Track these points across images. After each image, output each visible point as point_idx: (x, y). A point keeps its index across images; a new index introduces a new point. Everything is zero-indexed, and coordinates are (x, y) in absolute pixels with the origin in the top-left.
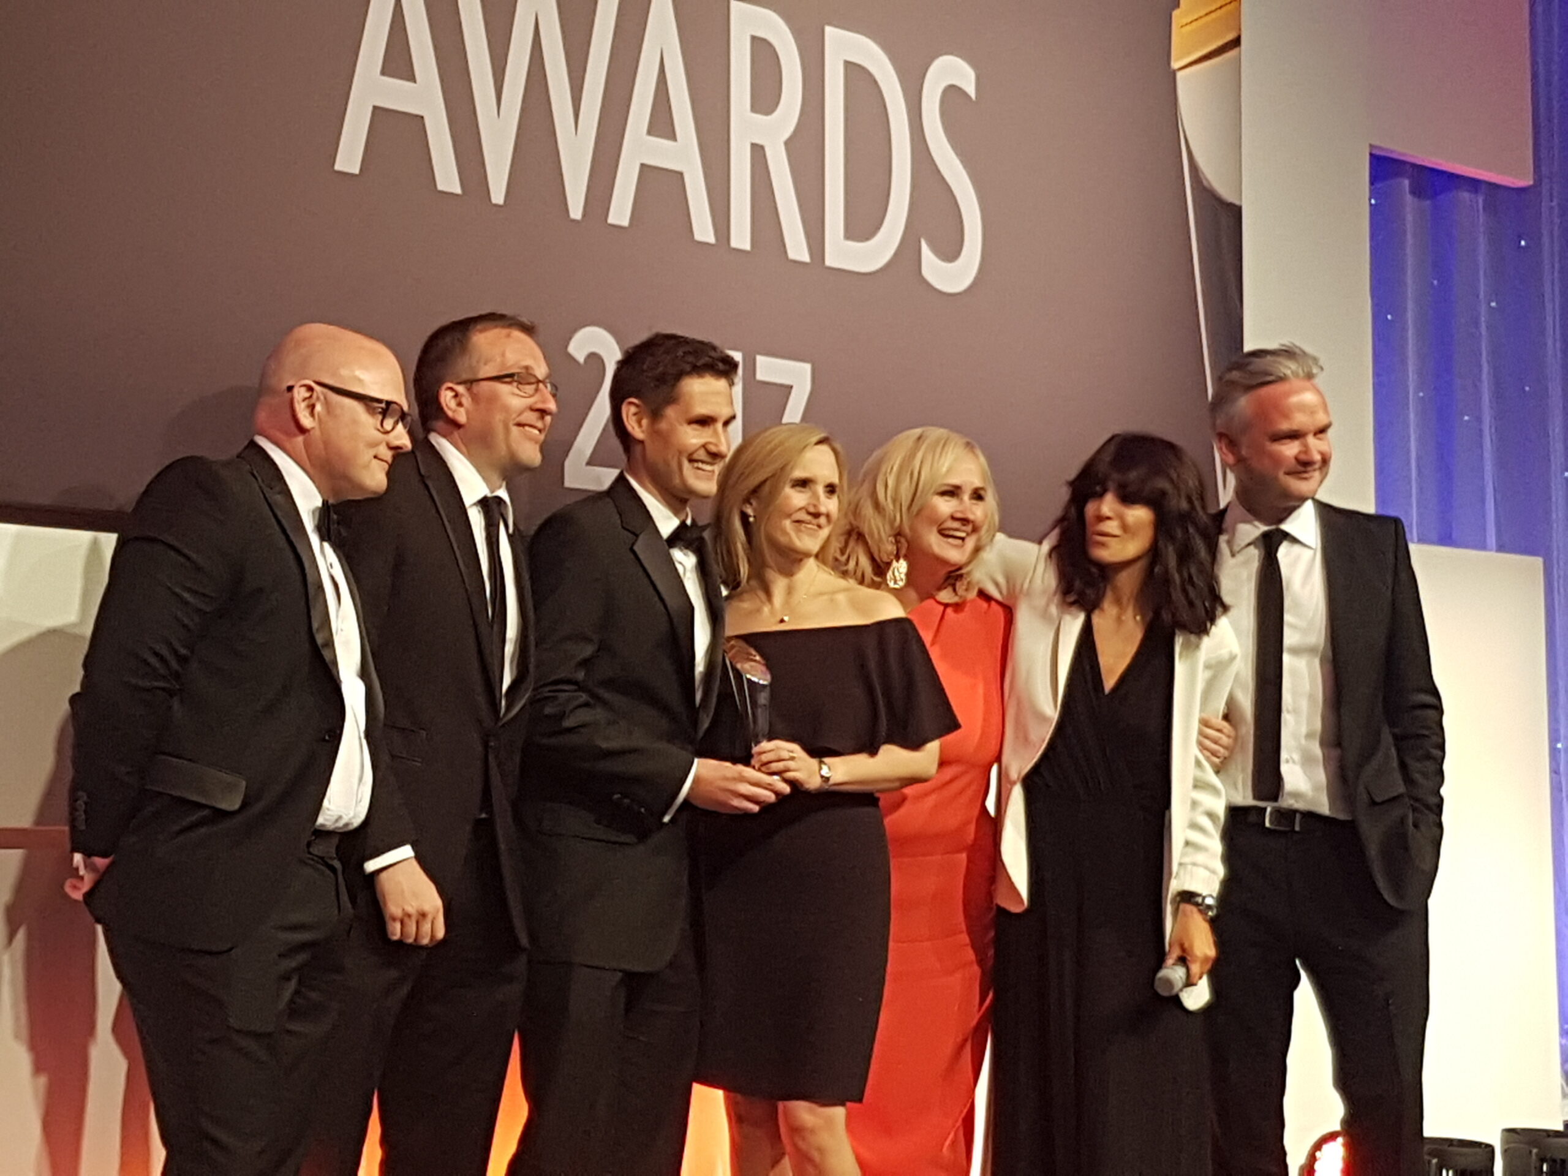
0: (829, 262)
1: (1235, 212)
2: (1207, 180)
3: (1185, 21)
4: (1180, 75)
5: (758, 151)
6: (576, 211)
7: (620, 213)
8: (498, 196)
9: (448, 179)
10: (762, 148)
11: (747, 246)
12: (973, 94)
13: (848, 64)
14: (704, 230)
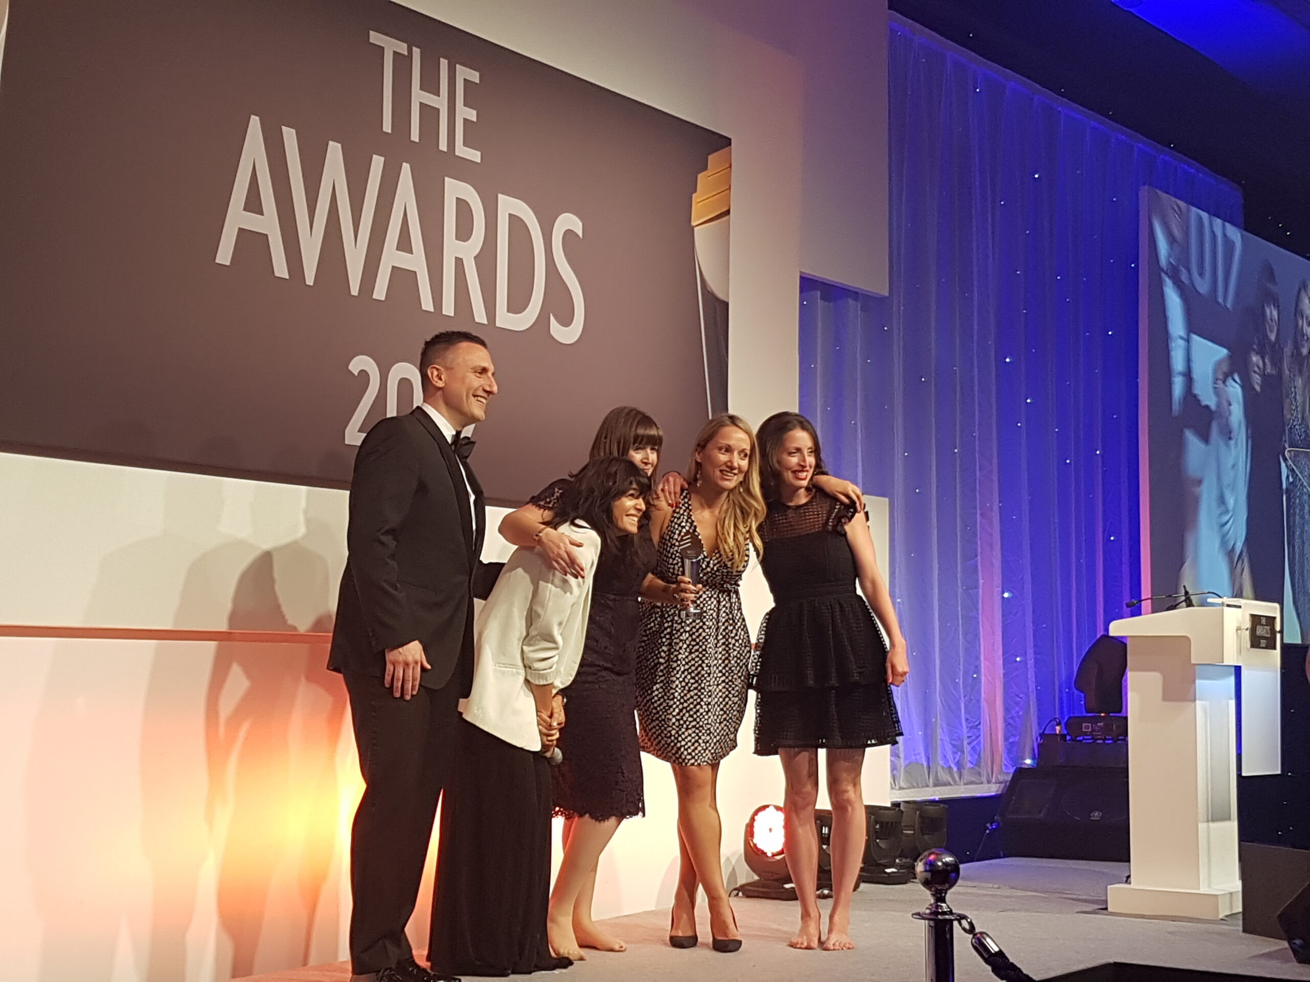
0: (498, 325)
1: (726, 305)
2: (710, 288)
3: (698, 200)
4: (696, 229)
5: (459, 262)
6: (355, 291)
7: (380, 292)
8: (310, 281)
9: (281, 270)
10: (461, 259)
11: (452, 314)
12: (581, 235)
13: (511, 216)
14: (427, 304)
